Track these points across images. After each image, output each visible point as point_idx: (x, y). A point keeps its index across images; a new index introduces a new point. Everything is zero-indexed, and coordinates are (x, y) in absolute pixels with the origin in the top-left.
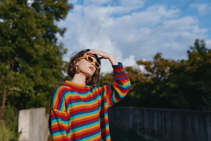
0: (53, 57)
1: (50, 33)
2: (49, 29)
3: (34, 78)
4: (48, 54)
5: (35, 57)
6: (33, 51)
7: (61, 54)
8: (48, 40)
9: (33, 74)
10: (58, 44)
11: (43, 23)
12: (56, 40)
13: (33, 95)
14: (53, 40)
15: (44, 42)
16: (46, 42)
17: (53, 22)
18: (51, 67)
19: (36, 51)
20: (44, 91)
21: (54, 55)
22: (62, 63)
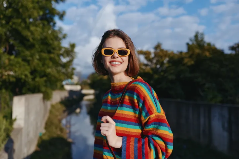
0: (51, 42)
1: (48, 16)
2: (47, 12)
3: (31, 62)
4: (46, 38)
5: (31, 40)
6: (29, 34)
7: (60, 39)
8: (46, 23)
9: (29, 58)
10: (56, 28)
11: (40, 4)
12: (55, 24)
13: (30, 80)
14: (52, 24)
15: (41, 25)
16: (44, 25)
17: (51, 4)
18: (49, 52)
19: (32, 33)
20: (42, 77)
21: (52, 39)
22: (60, 48)
